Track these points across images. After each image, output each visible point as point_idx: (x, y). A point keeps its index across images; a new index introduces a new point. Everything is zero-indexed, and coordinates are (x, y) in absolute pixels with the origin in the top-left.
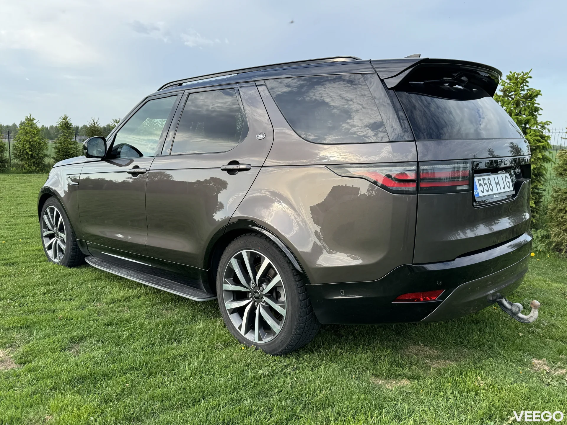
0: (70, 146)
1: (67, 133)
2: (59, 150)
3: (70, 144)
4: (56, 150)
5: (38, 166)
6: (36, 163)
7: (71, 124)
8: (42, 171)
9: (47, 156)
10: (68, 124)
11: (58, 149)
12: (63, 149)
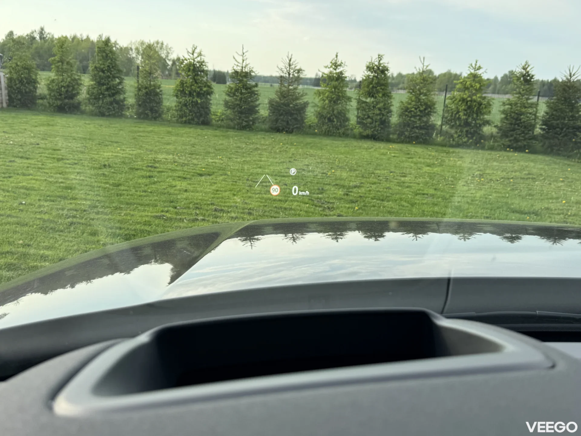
0: (523, 110)
1: (523, 90)
2: (507, 115)
3: (525, 107)
4: (503, 116)
5: (472, 138)
6: (471, 133)
7: (533, 76)
8: (476, 144)
9: (488, 123)
10: (529, 75)
11: (505, 114)
12: (513, 115)
